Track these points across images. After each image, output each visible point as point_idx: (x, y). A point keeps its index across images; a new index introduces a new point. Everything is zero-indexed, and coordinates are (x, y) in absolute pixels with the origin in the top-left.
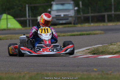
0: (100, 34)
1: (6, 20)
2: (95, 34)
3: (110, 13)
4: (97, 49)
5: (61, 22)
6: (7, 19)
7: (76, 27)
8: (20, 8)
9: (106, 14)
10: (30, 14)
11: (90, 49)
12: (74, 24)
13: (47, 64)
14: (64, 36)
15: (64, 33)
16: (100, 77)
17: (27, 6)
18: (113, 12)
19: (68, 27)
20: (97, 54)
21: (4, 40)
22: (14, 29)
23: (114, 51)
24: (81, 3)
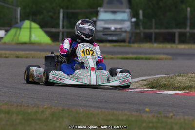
0: (166, 59)
1: (28, 30)
2: (158, 59)
3: (182, 30)
4: (157, 81)
5: (110, 38)
6: (30, 28)
7: (130, 47)
8: (51, 14)
9: (177, 31)
10: (65, 24)
11: (146, 79)
12: (129, 42)
13: (80, 97)
14: (112, 58)
15: (112, 55)
16: (154, 120)
17: (62, 11)
18: (188, 29)
19: (120, 46)
20: (156, 88)
21: (22, 58)
22: (39, 44)
23: (183, 85)
24: (141, 12)
